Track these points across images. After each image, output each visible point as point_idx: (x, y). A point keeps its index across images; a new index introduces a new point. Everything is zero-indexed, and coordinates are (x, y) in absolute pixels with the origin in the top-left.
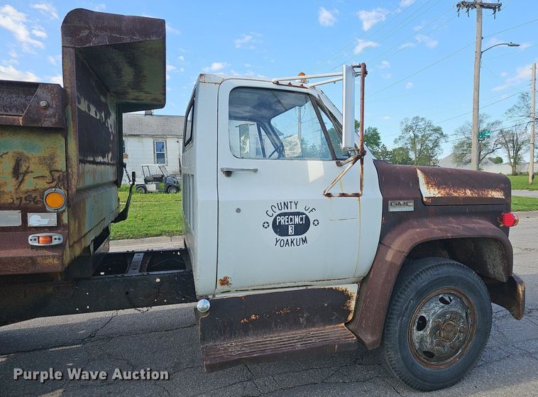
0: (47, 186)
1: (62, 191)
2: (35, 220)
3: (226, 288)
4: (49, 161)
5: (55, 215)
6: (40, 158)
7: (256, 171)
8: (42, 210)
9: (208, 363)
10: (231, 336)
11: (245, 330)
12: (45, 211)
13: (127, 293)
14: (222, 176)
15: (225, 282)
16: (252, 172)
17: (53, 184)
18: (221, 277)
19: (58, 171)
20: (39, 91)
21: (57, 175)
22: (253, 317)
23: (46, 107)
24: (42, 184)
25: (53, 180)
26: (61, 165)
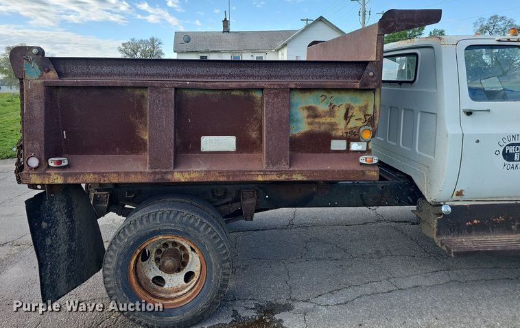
0: (362, 125)
1: (370, 128)
2: (355, 146)
3: (459, 198)
4: (364, 109)
5: (366, 143)
6: (359, 107)
7: (488, 111)
8: (358, 140)
9: (455, 250)
10: (458, 234)
11: (470, 230)
12: (360, 141)
13: (362, 195)
14: (463, 115)
15: (460, 194)
16: (486, 112)
17: (366, 123)
18: (458, 189)
19: (368, 115)
20: (368, 67)
21: (368, 118)
22: (475, 221)
23: (372, 77)
24: (359, 124)
25: (366, 121)
26: (370, 111)
